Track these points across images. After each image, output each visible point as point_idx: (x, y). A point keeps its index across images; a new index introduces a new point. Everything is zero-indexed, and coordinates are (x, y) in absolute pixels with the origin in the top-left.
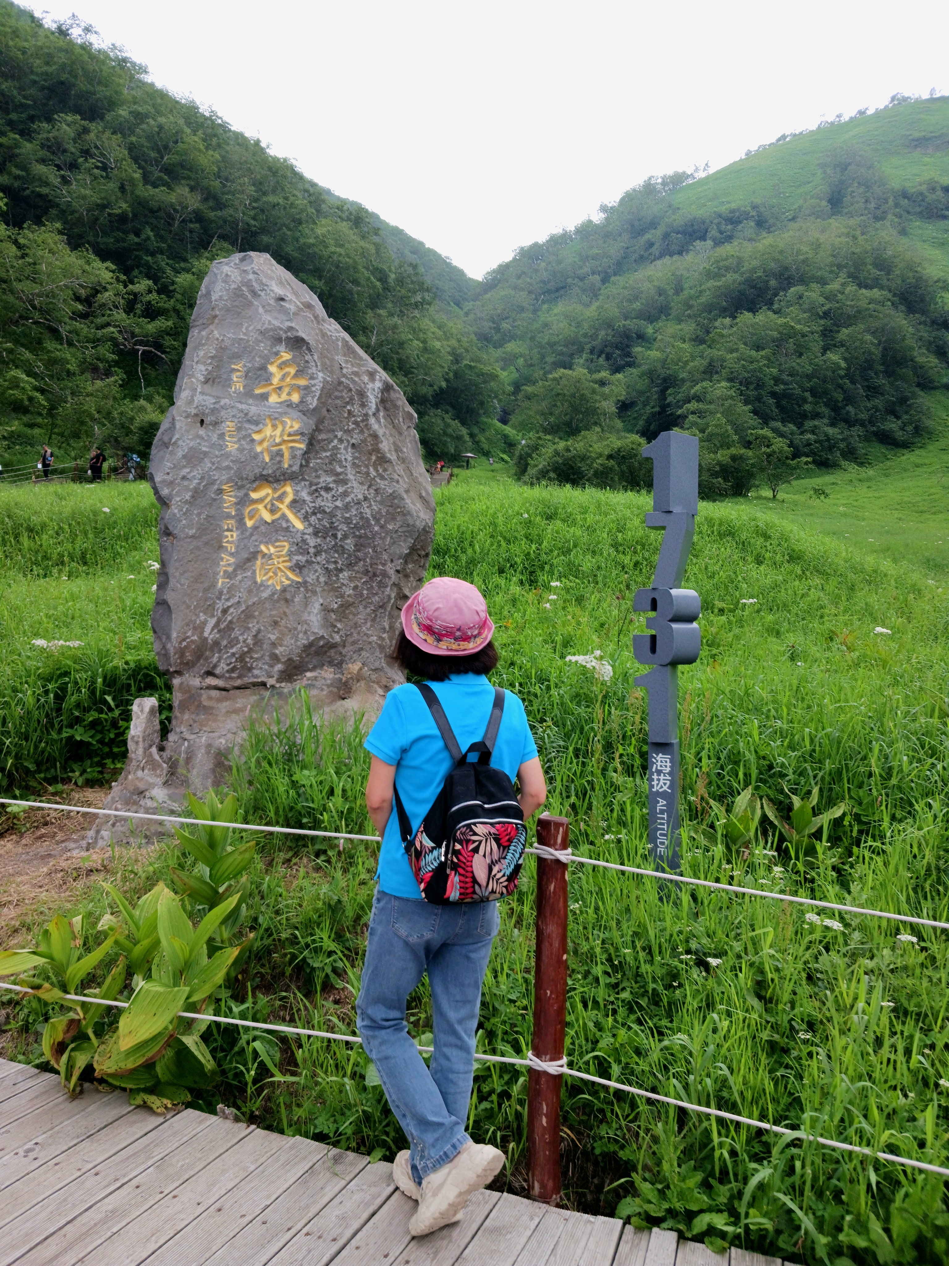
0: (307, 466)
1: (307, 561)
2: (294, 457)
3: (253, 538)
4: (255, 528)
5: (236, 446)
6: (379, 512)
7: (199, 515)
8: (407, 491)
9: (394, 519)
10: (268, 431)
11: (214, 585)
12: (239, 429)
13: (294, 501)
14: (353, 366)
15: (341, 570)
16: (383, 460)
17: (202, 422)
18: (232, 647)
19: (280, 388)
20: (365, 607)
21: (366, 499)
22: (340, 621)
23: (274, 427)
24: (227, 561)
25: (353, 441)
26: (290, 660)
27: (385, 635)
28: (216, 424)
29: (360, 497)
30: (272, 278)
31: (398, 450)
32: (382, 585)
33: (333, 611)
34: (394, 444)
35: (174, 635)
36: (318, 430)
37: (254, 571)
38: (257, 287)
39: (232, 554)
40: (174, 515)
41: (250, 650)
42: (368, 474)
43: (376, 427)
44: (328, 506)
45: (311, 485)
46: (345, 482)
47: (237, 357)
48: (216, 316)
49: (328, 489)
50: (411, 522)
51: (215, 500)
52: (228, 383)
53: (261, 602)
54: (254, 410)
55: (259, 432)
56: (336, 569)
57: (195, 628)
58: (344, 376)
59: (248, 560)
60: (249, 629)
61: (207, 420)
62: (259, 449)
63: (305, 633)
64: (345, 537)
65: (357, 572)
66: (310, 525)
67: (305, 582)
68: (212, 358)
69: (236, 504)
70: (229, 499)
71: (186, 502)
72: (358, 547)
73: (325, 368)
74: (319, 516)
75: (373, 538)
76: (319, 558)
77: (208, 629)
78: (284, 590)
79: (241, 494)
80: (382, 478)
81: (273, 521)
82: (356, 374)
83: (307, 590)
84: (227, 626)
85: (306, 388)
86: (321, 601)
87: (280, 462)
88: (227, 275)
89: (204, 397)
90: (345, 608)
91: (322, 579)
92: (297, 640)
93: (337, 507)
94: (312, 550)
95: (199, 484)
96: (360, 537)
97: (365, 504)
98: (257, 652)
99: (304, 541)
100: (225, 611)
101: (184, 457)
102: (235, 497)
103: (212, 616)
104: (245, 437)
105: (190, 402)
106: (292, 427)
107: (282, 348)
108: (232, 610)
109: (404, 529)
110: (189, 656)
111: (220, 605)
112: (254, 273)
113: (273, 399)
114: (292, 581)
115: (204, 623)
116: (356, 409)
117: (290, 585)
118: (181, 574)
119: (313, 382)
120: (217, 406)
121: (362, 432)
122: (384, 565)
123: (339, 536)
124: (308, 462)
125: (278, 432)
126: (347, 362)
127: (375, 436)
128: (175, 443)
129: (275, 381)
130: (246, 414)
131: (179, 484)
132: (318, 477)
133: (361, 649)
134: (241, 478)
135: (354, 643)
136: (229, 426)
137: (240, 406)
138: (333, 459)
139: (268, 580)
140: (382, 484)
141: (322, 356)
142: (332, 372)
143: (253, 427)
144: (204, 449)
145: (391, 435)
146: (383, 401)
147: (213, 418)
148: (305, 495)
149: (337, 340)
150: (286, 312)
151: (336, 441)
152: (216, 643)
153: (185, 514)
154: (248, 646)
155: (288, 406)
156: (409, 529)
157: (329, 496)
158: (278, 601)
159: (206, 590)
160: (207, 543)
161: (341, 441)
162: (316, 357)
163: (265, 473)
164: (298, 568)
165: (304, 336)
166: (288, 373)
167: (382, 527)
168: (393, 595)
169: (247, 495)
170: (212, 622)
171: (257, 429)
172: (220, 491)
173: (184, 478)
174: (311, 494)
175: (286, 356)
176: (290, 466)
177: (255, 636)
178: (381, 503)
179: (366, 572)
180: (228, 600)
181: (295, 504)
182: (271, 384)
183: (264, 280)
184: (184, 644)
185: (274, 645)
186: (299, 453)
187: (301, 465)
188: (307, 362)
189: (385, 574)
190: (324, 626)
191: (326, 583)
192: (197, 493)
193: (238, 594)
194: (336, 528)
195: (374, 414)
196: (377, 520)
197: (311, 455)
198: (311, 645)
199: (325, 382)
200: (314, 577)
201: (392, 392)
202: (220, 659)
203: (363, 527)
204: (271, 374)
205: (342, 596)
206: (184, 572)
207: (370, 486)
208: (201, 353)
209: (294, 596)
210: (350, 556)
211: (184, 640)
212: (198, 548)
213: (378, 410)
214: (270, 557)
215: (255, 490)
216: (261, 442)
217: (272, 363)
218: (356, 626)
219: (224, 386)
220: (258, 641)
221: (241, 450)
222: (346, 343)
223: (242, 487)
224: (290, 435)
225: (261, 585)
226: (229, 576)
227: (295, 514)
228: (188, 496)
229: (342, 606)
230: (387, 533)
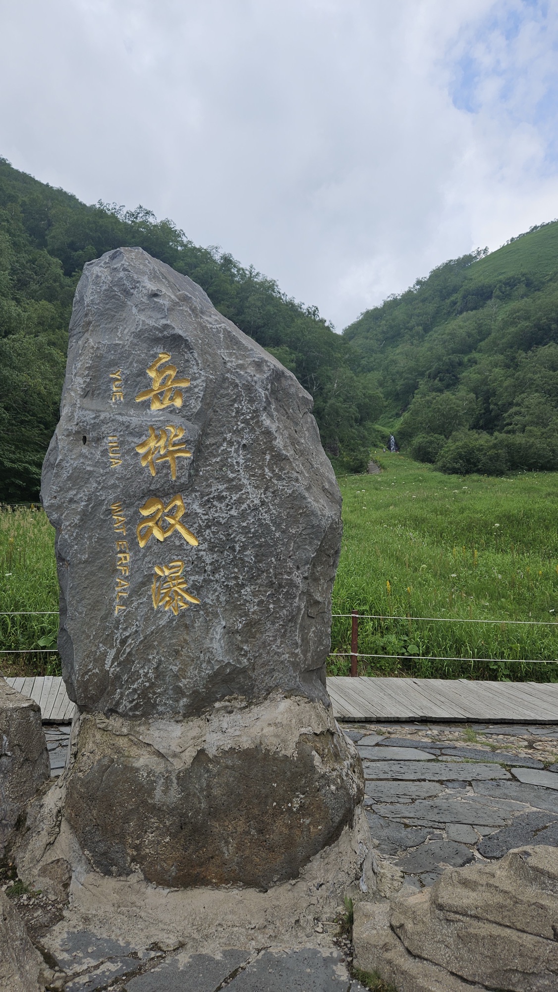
0: (197, 475)
1: (204, 580)
2: (181, 468)
3: (147, 559)
4: (148, 548)
5: (121, 462)
6: (279, 516)
7: (90, 538)
8: (308, 489)
9: (296, 522)
10: (152, 444)
11: (110, 613)
12: (121, 443)
13: (186, 515)
14: (237, 358)
15: (243, 586)
16: (279, 458)
17: (85, 439)
18: (133, 683)
19: (161, 394)
20: (273, 623)
21: (263, 503)
22: (247, 642)
23: (158, 438)
24: (122, 587)
25: (244, 442)
26: (196, 693)
27: (298, 651)
28: (98, 440)
29: (257, 502)
30: (144, 273)
31: (294, 443)
32: (289, 596)
33: (237, 632)
34: (290, 437)
35: (77, 667)
36: (205, 434)
37: (150, 596)
38: (128, 285)
39: (126, 578)
40: (65, 540)
41: (152, 685)
42: (263, 475)
43: (268, 423)
44: (223, 517)
45: (202, 496)
46: (239, 488)
47: (113, 364)
48: (89, 323)
49: (221, 498)
50: (315, 522)
51: (105, 521)
52: (107, 394)
53: (159, 631)
54: (135, 421)
55: (143, 445)
56: (237, 585)
57: (95, 660)
58: (228, 371)
59: (143, 584)
60: (149, 661)
61: (90, 436)
62: (144, 464)
63: (209, 662)
64: (244, 548)
65: (261, 585)
66: (205, 540)
67: (205, 604)
68: (89, 368)
69: (127, 523)
70: (119, 518)
71: (76, 526)
72: (259, 558)
73: (207, 366)
74: (214, 529)
75: (275, 545)
76: (217, 576)
77: (108, 662)
78: (183, 615)
79: (130, 512)
80: (280, 478)
81: (165, 539)
82: (241, 367)
83: (207, 614)
84: (127, 659)
85: (189, 390)
86: (224, 623)
87: (167, 474)
88: (97, 276)
89: (84, 412)
90: (252, 628)
91: (223, 599)
92: (200, 671)
93: (232, 516)
94: (209, 568)
95: (87, 506)
96: (260, 546)
97: (263, 510)
98: (159, 687)
99: (199, 558)
100: (123, 642)
101: (69, 478)
102: (125, 516)
103: (112, 647)
104: (128, 452)
105: (70, 418)
106: (176, 436)
107: (158, 349)
108: (130, 641)
109: (309, 531)
110: (92, 691)
111: (118, 635)
112: (125, 270)
113: (156, 406)
114: (191, 604)
115: (105, 654)
116: (245, 406)
117: (188, 609)
118: (78, 602)
119: (195, 383)
120: (97, 421)
121: (252, 430)
122: (289, 574)
123: (238, 548)
124: (197, 471)
125: (162, 443)
126: (231, 355)
127: (267, 433)
128: (59, 465)
129: (156, 386)
130: (128, 427)
131: (67, 508)
132: (210, 486)
133: (274, 670)
134: (129, 496)
135: (264, 665)
136: (111, 441)
137: (120, 418)
138: (224, 464)
139: (165, 606)
140: (279, 485)
141: (203, 353)
142: (215, 369)
143: (136, 440)
144: (88, 468)
145: (286, 428)
146: (274, 392)
147: (95, 434)
148: (196, 507)
149: (218, 332)
150: (159, 308)
151: (225, 444)
152: (118, 677)
153: (75, 539)
154: (149, 680)
155: (171, 412)
156: (314, 530)
157: (223, 506)
158: (177, 628)
159: (104, 618)
160: (101, 568)
161: (231, 443)
162: (196, 355)
163: (153, 487)
164: (195, 590)
165: (181, 333)
166: (170, 376)
167: (283, 532)
168: (303, 606)
169: (137, 513)
170: (112, 653)
171: (140, 441)
172: (109, 512)
173: (71, 501)
174: (202, 505)
175: (165, 358)
176: (178, 478)
177: (157, 668)
178: (280, 505)
179: (271, 584)
180: (125, 629)
181: (188, 519)
182: (153, 390)
183: (135, 277)
184: (87, 677)
185: (176, 677)
186: (186, 463)
187: (190, 475)
188: (188, 361)
189: (291, 584)
190: (229, 652)
191: (227, 602)
192: (86, 516)
193: (135, 623)
194: (233, 541)
195: (265, 409)
196: (278, 526)
197: (200, 463)
198: (216, 674)
199: (208, 380)
200: (214, 597)
201: (283, 379)
202: (122, 694)
203: (262, 535)
204: (151, 379)
205: (246, 614)
206: (81, 600)
207: (266, 490)
208: (79, 365)
209: (193, 622)
210: (251, 568)
211: (86, 673)
212: (92, 573)
213: (269, 403)
214: (165, 580)
215: (145, 507)
216: (145, 456)
217: (150, 368)
218: (265, 645)
219: (103, 398)
220: (159, 673)
221: (125, 466)
222: (228, 334)
223: (131, 505)
224: (174, 445)
225: (158, 611)
226: (125, 602)
227: (187, 530)
228: (76, 519)
229: (246, 625)
230: (290, 539)
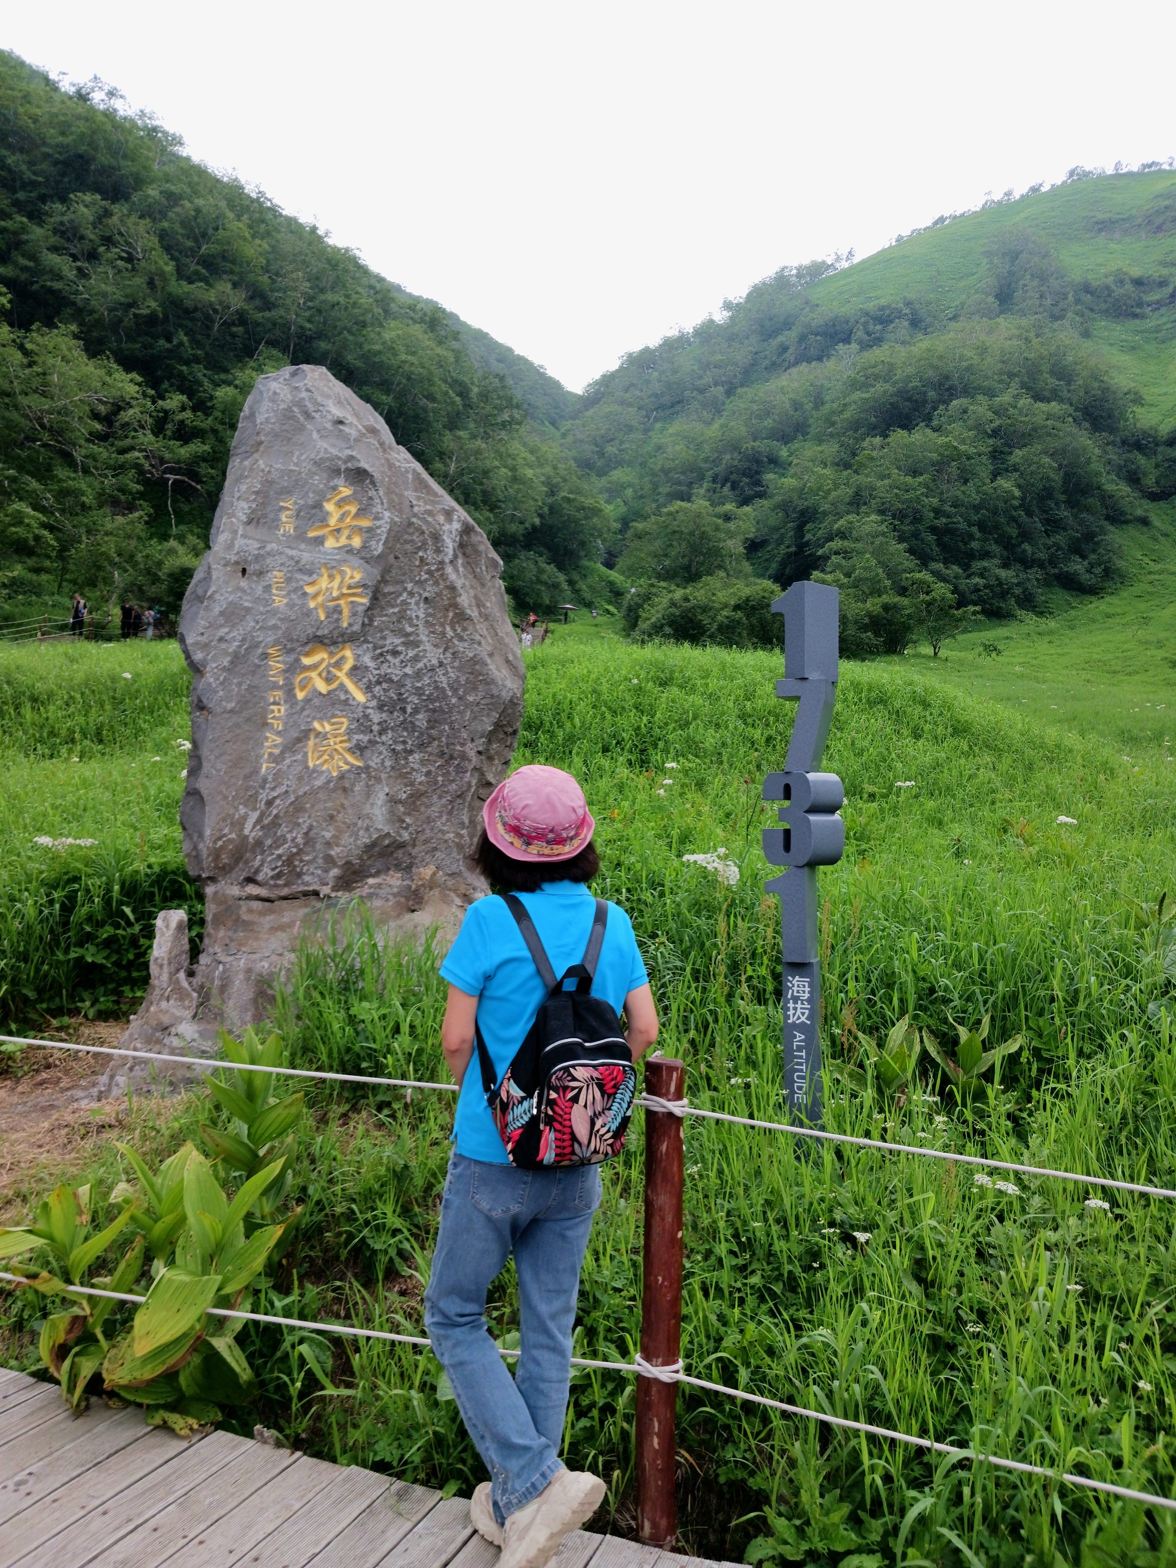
0: (370, 625)
1: (370, 741)
2: (354, 614)
3: (305, 713)
4: (307, 701)
5: (285, 601)
6: (457, 681)
8: (491, 655)
9: (475, 689)
10: (324, 583)
11: (256, 771)
12: (289, 580)
13: (355, 668)
14: (426, 503)
15: (411, 752)
16: (462, 617)
17: (244, 571)
18: (278, 847)
19: (338, 530)
20: (440, 797)
21: (441, 664)
22: (409, 814)
23: (331, 577)
24: (273, 742)
25: (426, 594)
26: (348, 863)
27: (464, 833)
28: (260, 574)
29: (435, 662)
30: (329, 397)
31: (479, 604)
32: (460, 770)
33: (400, 802)
34: (476, 597)
35: (208, 832)
36: (383, 581)
37: (306, 754)
38: (310, 407)
39: (279, 733)
40: (210, 684)
41: (300, 852)
42: (443, 634)
43: (453, 577)
44: (396, 673)
45: (375, 648)
46: (416, 644)
47: (286, 492)
48: (261, 443)
49: (395, 653)
50: (495, 692)
51: (259, 666)
52: (275, 524)
53: (314, 792)
54: (306, 557)
55: (312, 584)
56: (405, 750)
57: (232, 824)
58: (415, 515)
59: (299, 740)
60: (299, 825)
61: (250, 569)
62: (312, 605)
63: (367, 829)
64: (416, 711)
65: (430, 754)
66: (374, 697)
67: (368, 767)
68: (257, 493)
69: (285, 671)
70: (276, 666)
71: (224, 669)
72: (432, 723)
73: (392, 507)
74: (385, 685)
75: (450, 712)
76: (384, 738)
77: (248, 826)
78: (342, 777)
79: (291, 658)
80: (461, 639)
81: (329, 693)
82: (430, 513)
83: (370, 777)
84: (272, 822)
85: (370, 530)
86: (387, 790)
87: (338, 620)
88: (275, 393)
89: (246, 541)
90: (415, 799)
91: (388, 763)
92: (356, 839)
93: (406, 675)
94: (376, 728)
95: (240, 647)
96: (434, 711)
97: (440, 671)
98: (307, 854)
99: (366, 717)
100: (270, 803)
101: (222, 613)
102: (283, 662)
103: (254, 809)
104: (295, 590)
105: (230, 547)
106: (352, 577)
107: (340, 481)
108: (278, 802)
109: (487, 701)
110: (225, 859)
111: (263, 796)
112: (308, 390)
113: (330, 543)
114: (352, 765)
115: (245, 818)
116: (430, 555)
117: (349, 771)
118: (217, 758)
119: (378, 523)
120: (262, 552)
121: (436, 583)
122: (462, 745)
123: (409, 710)
124: (371, 620)
125: (336, 584)
126: (419, 498)
127: (452, 588)
128: (211, 597)
129: (333, 521)
130: (297, 562)
131: (215, 647)
132: (384, 638)
133: (435, 849)
134: (291, 640)
135: (426, 841)
136: (276, 576)
137: (290, 552)
138: (402, 616)
139: (323, 764)
140: (461, 646)
141: (389, 492)
142: (400, 511)
143: (306, 578)
144: (246, 604)
145: (472, 587)
146: (462, 546)
147: (257, 567)
148: (367, 660)
149: (407, 472)
150: (345, 438)
151: (405, 595)
152: (259, 843)
153: (222, 684)
154: (297, 846)
155: (348, 552)
156: (493, 701)
157: (397, 661)
158: (334, 790)
159: (247, 777)
160: (249, 720)
161: (411, 594)
162: (381, 493)
163: (319, 633)
164: (359, 749)
165: (366, 466)
166: (349, 512)
167: (460, 698)
168: (474, 782)
169: (297, 660)
170: (254, 816)
171: (310, 580)
172: (265, 656)
173: (221, 639)
174: (375, 658)
175: (346, 491)
176: (350, 625)
177: (306, 834)
178: (459, 669)
179: (442, 754)
180: (273, 789)
181: (356, 671)
182: (328, 526)
183: (319, 399)
184: (220, 843)
185: (328, 844)
186: (361, 609)
187: (363, 625)
188: (371, 498)
189: (464, 757)
190: (390, 821)
191: (393, 768)
192: (237, 658)
194: (404, 701)
195: (451, 562)
196: (455, 691)
197: (375, 612)
198: (374, 844)
199: (393, 523)
200: (379, 760)
201: (472, 534)
202: (263, 862)
203: (437, 699)
204: (328, 513)
205: (412, 784)
206: (221, 755)
207: (446, 650)
208: (243, 488)
209: (353, 785)
210: (422, 734)
211: (219, 839)
212: (237, 725)
213: (455, 556)
214: (325, 737)
215: (307, 654)
216: (315, 596)
217: (329, 500)
218: (429, 820)
219: (270, 528)
220: (309, 840)
221: (291, 605)
222: (417, 476)
223: (292, 650)
224: (350, 587)
225: (314, 771)
226: (276, 759)
227: (356, 683)
228: (226, 661)
229: (411, 796)
230: (467, 706)
